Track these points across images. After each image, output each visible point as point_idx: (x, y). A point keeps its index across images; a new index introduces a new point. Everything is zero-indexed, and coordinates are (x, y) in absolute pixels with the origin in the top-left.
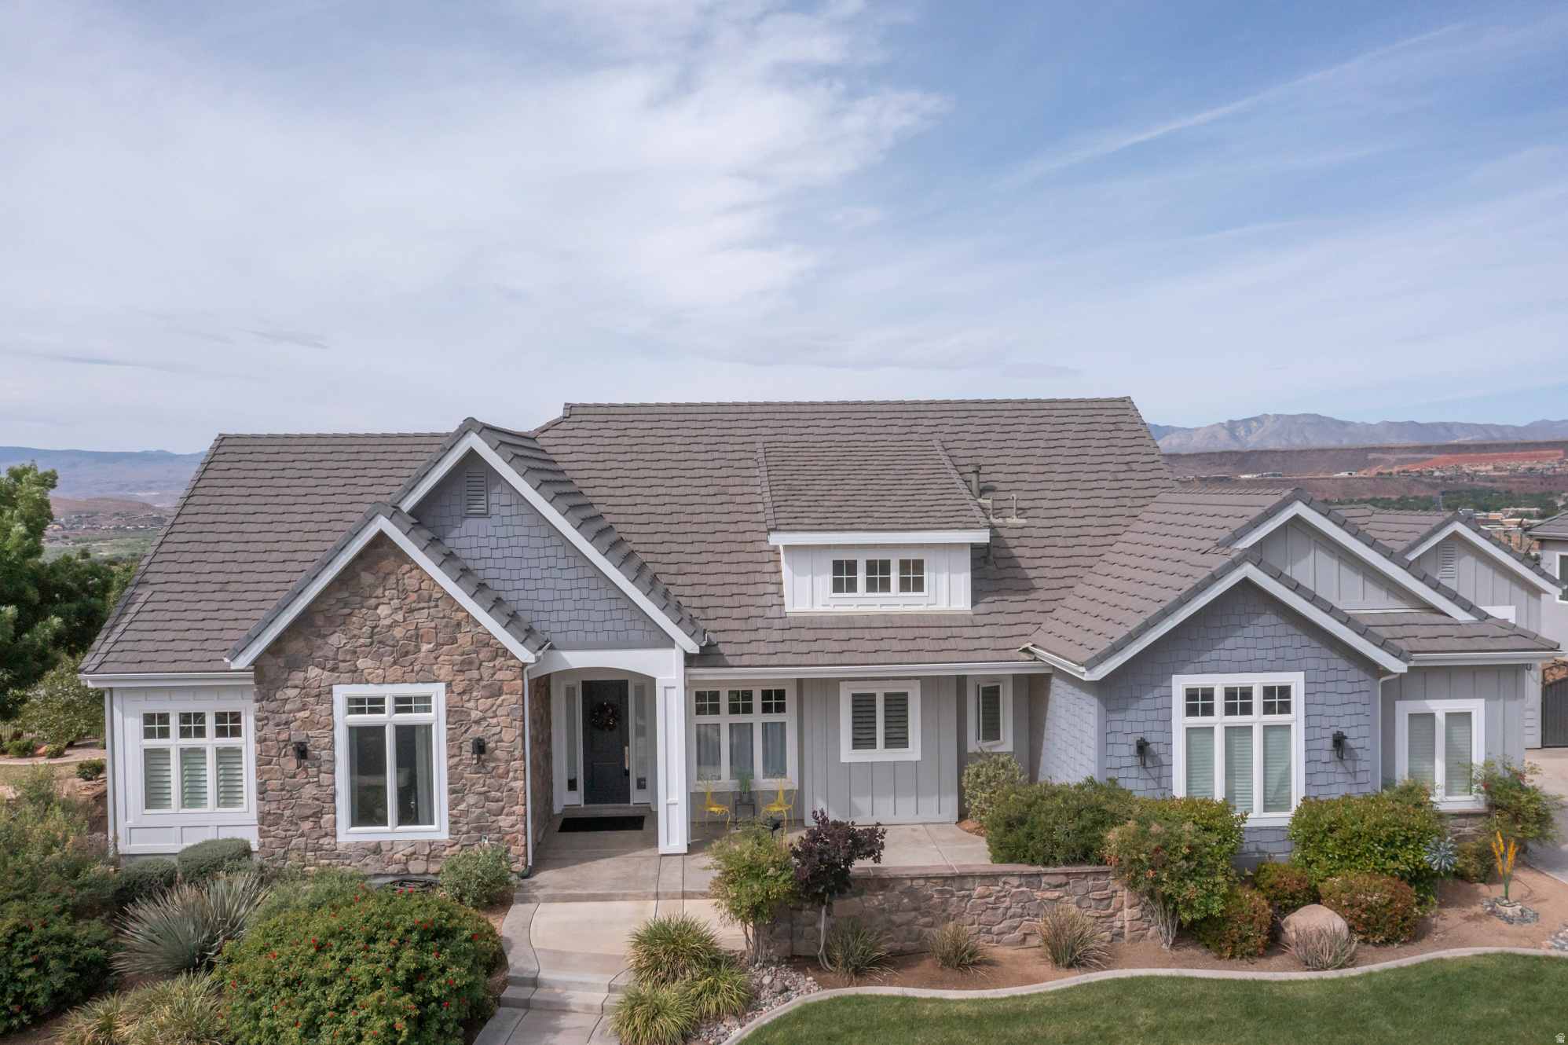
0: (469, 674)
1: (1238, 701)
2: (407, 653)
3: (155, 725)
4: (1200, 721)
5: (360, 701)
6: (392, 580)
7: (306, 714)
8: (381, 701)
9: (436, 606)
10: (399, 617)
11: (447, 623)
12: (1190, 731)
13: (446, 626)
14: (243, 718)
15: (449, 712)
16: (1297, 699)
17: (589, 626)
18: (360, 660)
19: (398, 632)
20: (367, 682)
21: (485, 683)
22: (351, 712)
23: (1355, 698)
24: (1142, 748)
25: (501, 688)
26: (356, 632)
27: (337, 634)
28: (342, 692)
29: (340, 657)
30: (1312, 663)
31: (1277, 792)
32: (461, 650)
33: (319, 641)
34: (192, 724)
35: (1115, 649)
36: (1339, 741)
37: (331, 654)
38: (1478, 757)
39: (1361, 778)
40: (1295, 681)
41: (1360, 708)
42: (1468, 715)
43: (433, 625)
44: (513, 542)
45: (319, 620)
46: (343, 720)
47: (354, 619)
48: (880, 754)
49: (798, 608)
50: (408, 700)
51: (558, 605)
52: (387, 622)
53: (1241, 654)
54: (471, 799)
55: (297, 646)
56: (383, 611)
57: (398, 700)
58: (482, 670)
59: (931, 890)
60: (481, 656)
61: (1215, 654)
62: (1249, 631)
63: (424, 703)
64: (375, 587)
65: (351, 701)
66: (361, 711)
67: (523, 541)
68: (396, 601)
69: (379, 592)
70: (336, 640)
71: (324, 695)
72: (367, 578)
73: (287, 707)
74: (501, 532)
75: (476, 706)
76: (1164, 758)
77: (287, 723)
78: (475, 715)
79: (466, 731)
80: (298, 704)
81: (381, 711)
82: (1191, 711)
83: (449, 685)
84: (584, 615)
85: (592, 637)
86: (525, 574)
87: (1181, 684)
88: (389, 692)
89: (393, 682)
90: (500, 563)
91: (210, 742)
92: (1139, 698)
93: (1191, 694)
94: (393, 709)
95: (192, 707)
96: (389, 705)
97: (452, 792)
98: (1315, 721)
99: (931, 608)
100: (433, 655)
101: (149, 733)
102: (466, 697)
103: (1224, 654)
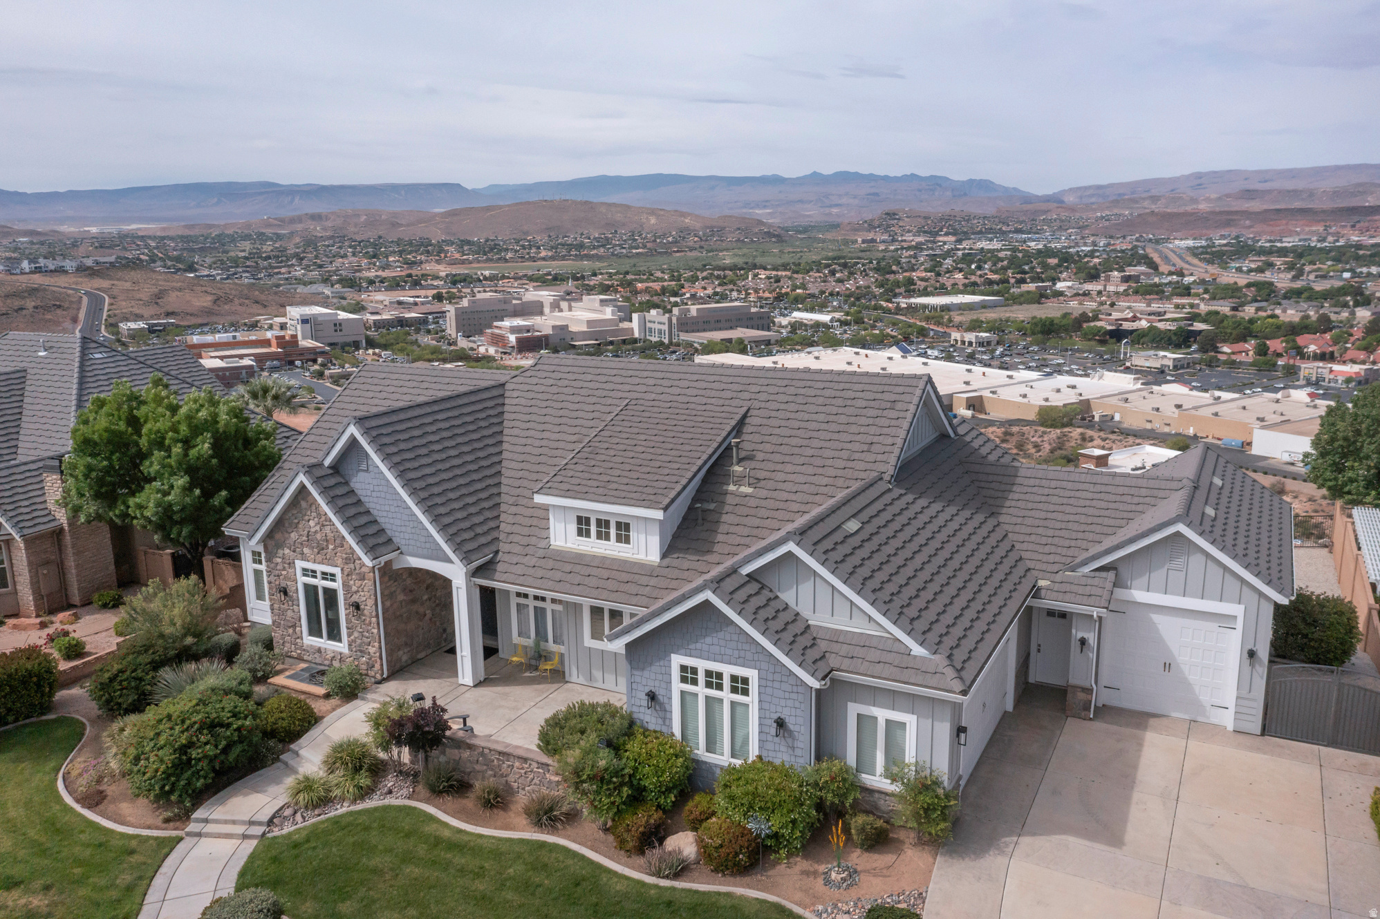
0: (349, 566)
2: (323, 549)
3: (257, 557)
4: (689, 687)
5: (307, 570)
7: (286, 573)
8: (315, 572)
10: (318, 528)
12: (683, 693)
15: (343, 584)
16: (754, 687)
17: (418, 544)
18: (305, 548)
19: (319, 536)
20: (309, 561)
21: (357, 572)
22: (303, 575)
23: (794, 696)
24: (652, 696)
25: (364, 576)
26: (301, 533)
27: (294, 533)
28: (299, 564)
29: (296, 545)
30: (761, 667)
31: (741, 747)
32: (345, 551)
33: (287, 535)
36: (780, 723)
37: (292, 543)
39: (798, 752)
41: (797, 704)
42: (902, 723)
45: (285, 522)
46: (301, 579)
47: (300, 526)
49: (558, 543)
50: (326, 574)
51: (403, 529)
52: (314, 530)
53: (716, 649)
54: (356, 634)
55: (276, 535)
56: (312, 523)
57: (323, 573)
59: (494, 757)
60: (354, 557)
61: (699, 645)
62: (721, 635)
63: (332, 577)
64: (306, 510)
65: (303, 569)
66: (307, 576)
67: (385, 489)
68: (315, 520)
69: (309, 513)
70: (294, 535)
71: (292, 564)
73: (278, 567)
75: (354, 584)
76: (667, 707)
77: (278, 576)
78: (354, 588)
79: (352, 597)
80: (282, 567)
81: (316, 577)
82: (684, 680)
83: (342, 570)
85: (419, 552)
86: (387, 508)
87: (677, 660)
88: (320, 568)
89: (319, 563)
92: (651, 664)
93: (684, 669)
94: (321, 578)
96: (319, 575)
97: (348, 628)
98: (765, 706)
99: (635, 556)
100: (334, 552)
101: (255, 561)
102: (350, 578)
103: (705, 647)
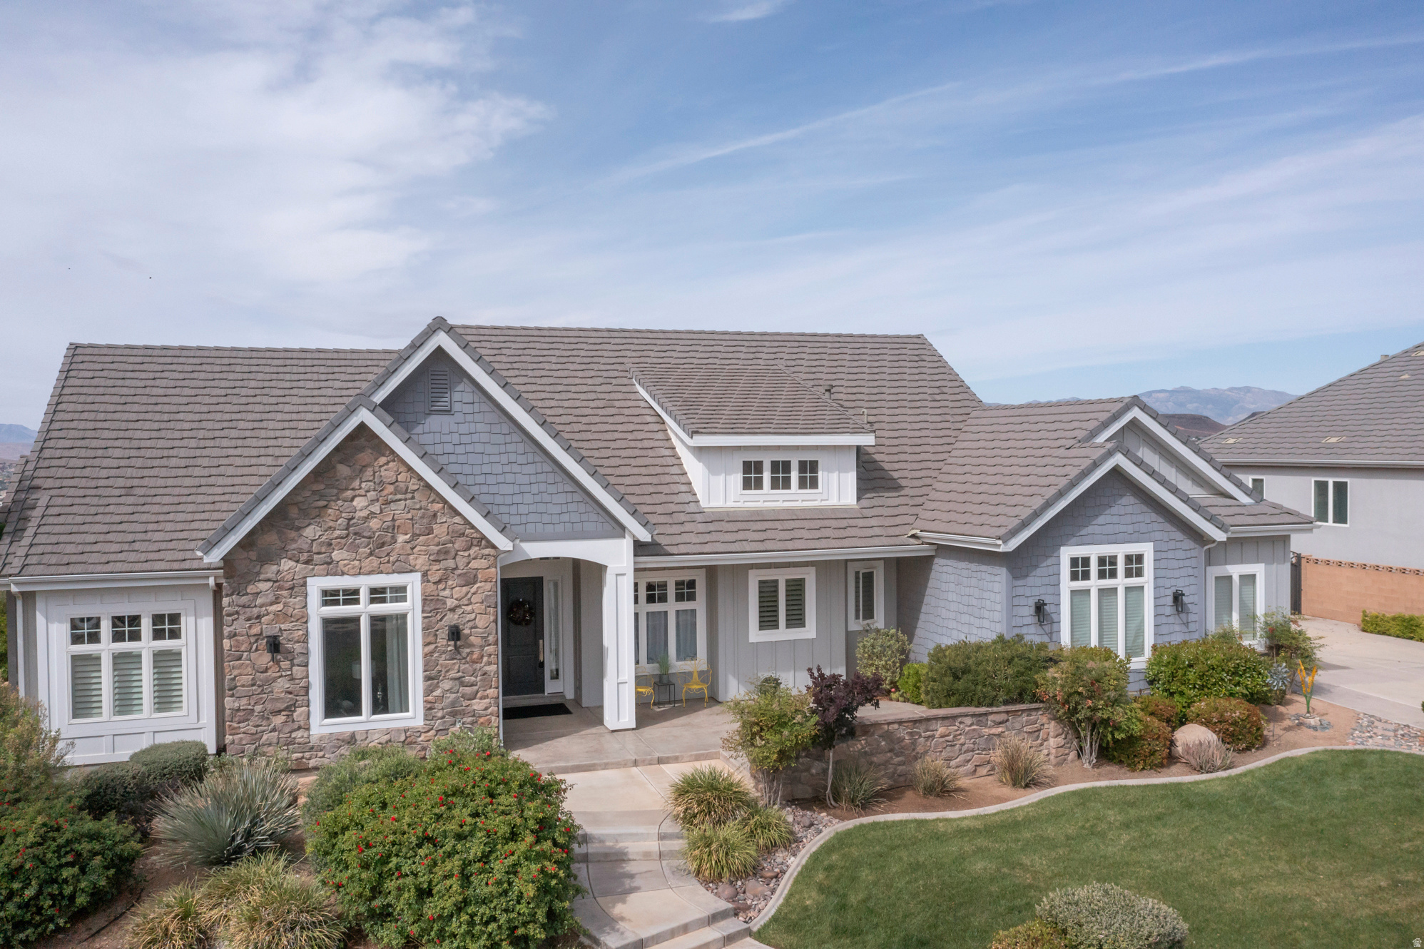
0: (443, 564)
1: (1107, 567)
2: (383, 545)
3: (84, 631)
4: (1080, 584)
5: (335, 593)
6: (369, 472)
7: (279, 607)
8: (356, 592)
9: (413, 498)
10: (376, 508)
11: (424, 514)
12: (1073, 593)
13: (422, 517)
14: (183, 619)
15: (424, 601)
16: (1148, 565)
17: (546, 518)
18: (336, 552)
19: (374, 524)
20: (343, 574)
21: (459, 572)
22: (326, 603)
23: (1187, 563)
24: (1040, 608)
25: (475, 576)
26: (331, 524)
27: (312, 527)
28: (316, 586)
29: (315, 549)
30: (1158, 535)
31: (1134, 641)
32: (437, 540)
33: (293, 534)
34: (126, 627)
35: (1024, 525)
36: (1177, 598)
37: (305, 547)
38: (1260, 610)
39: (1192, 627)
40: (1147, 549)
41: (1190, 571)
42: (1254, 576)
43: (409, 516)
44: (475, 438)
45: (294, 512)
46: (317, 612)
47: (330, 511)
48: (783, 634)
49: (714, 504)
50: (382, 590)
51: (517, 499)
52: (364, 513)
53: (1109, 529)
54: (446, 685)
55: (271, 538)
56: (359, 503)
57: (373, 591)
58: (457, 559)
59: (903, 733)
60: (457, 546)
61: (1090, 529)
62: (1114, 510)
63: (399, 593)
64: (352, 479)
65: (325, 593)
66: (336, 603)
67: (484, 438)
68: (372, 493)
69: (356, 484)
70: (310, 532)
71: (299, 588)
72: (343, 470)
73: (259, 601)
74: (464, 428)
75: (452, 594)
76: (1054, 616)
77: (259, 617)
78: (450, 603)
79: (441, 620)
80: (271, 598)
81: (357, 602)
82: (1074, 576)
83: (425, 575)
84: (542, 508)
85: (549, 528)
86: (486, 469)
87: (1067, 553)
88: (364, 583)
89: (370, 573)
90: (462, 459)
91: (146, 646)
92: (1037, 567)
93: (1074, 562)
94: (368, 600)
95: (126, 609)
96: (364, 596)
97: (427, 679)
98: (1161, 582)
99: (824, 503)
100: (410, 545)
101: (77, 639)
102: (441, 586)
103: (1097, 529)
